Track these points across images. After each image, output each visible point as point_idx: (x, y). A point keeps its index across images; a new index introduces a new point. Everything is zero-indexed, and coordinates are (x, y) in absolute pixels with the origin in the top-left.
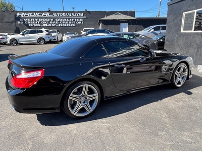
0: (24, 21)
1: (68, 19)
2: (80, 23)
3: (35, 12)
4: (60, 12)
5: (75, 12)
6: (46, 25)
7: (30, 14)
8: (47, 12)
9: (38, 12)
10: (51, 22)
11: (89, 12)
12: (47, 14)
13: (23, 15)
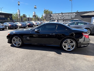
0: (53, 17)
1: (68, 16)
2: (73, 17)
3: (57, 14)
4: (66, 13)
5: (72, 13)
6: (60, 18)
7: (55, 15)
8: (61, 13)
9: (58, 14)
10: (62, 17)
11: (78, 12)
12: (61, 14)
13: (53, 15)
